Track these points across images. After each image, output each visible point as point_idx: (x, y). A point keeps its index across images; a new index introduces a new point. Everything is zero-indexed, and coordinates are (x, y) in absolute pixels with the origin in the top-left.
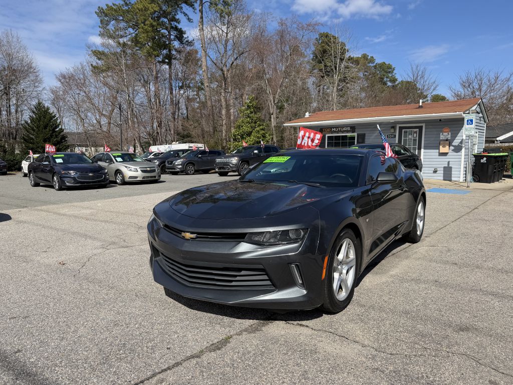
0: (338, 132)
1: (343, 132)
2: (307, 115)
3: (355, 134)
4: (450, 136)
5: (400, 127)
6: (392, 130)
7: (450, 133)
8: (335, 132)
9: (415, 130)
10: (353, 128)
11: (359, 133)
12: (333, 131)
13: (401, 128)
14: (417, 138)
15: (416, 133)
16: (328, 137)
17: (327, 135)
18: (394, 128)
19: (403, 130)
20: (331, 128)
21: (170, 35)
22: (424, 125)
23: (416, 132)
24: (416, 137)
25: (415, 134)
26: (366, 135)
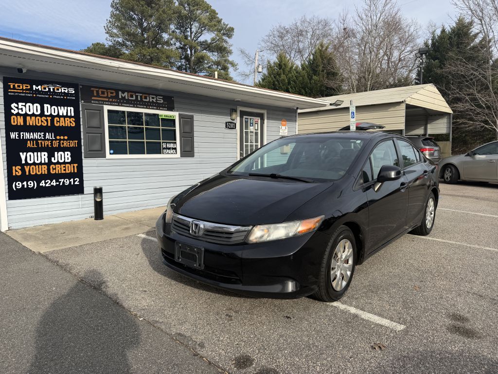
0: (135, 104)
1: (148, 105)
3: (175, 115)
4: (286, 131)
5: (240, 111)
7: (287, 127)
8: (129, 103)
9: (257, 119)
10: (169, 98)
11: (180, 112)
12: (123, 98)
13: (242, 114)
14: (259, 131)
15: (257, 124)
16: (109, 111)
17: (106, 108)
19: (244, 117)
20: (117, 91)
22: (265, 113)
23: (257, 122)
24: (257, 130)
25: (256, 126)
26: (194, 119)
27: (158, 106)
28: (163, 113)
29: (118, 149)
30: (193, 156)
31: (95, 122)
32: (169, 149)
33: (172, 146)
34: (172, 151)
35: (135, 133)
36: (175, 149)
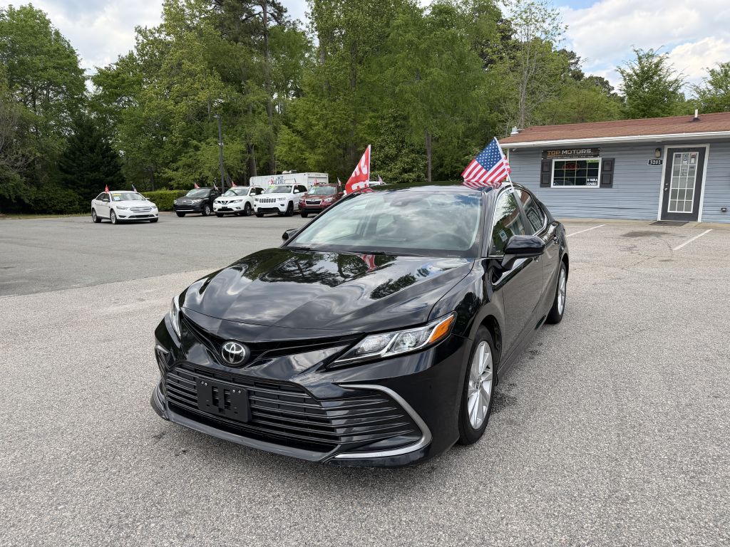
0: (571, 156)
1: (579, 156)
2: (514, 131)
3: (599, 160)
5: (669, 149)
6: (658, 154)
8: (567, 156)
9: (694, 153)
10: (595, 149)
11: (604, 157)
12: (564, 154)
13: (671, 152)
14: (697, 165)
16: (556, 162)
17: (554, 161)
18: (660, 150)
19: (674, 154)
20: (561, 150)
21: (265, 11)
22: (707, 147)
23: (694, 157)
24: (695, 163)
25: (693, 160)
26: (616, 160)
27: (587, 156)
28: (589, 160)
29: (558, 182)
30: (611, 187)
31: (546, 169)
32: (592, 182)
33: (594, 180)
34: (593, 184)
35: (571, 173)
36: (597, 182)
